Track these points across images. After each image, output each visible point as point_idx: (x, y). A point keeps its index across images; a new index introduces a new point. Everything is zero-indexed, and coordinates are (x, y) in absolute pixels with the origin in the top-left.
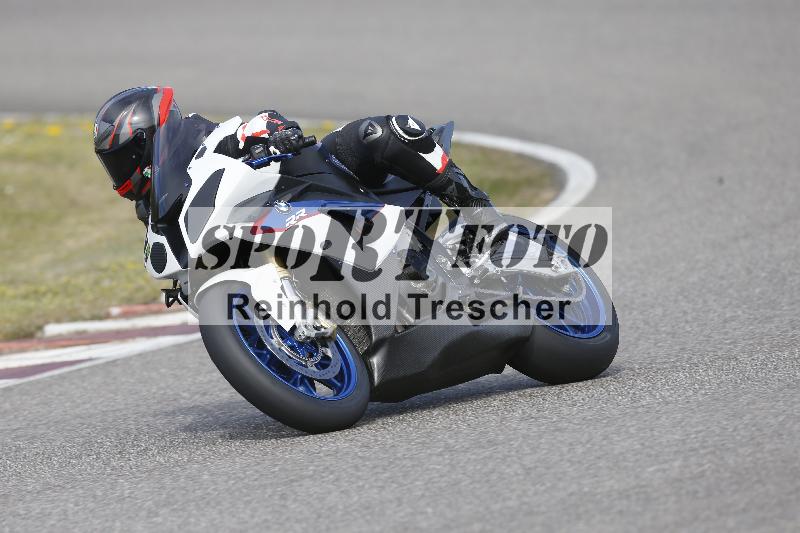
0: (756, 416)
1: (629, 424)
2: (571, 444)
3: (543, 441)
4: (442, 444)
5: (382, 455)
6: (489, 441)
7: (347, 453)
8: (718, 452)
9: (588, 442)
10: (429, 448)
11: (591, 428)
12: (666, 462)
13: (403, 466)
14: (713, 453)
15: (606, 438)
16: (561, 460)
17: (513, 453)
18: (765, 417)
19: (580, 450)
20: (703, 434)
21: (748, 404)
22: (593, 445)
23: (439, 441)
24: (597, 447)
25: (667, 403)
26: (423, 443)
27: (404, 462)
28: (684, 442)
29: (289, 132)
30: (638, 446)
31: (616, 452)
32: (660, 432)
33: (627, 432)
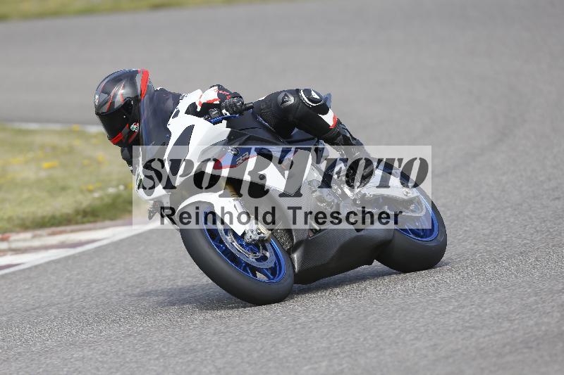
0: (380, 330)
1: (290, 336)
2: (249, 351)
3: (229, 349)
4: (158, 351)
5: (116, 360)
6: (191, 349)
7: (91, 359)
8: (353, 356)
9: (261, 349)
10: (148, 355)
11: (264, 339)
12: (316, 363)
13: (131, 368)
14: (350, 356)
15: (274, 346)
16: (242, 362)
17: (209, 358)
18: (386, 331)
19: (255, 355)
20: (342, 343)
21: (374, 321)
22: (265, 351)
23: (156, 350)
24: (267, 353)
25: (317, 321)
26: (145, 351)
27: (132, 365)
28: (329, 348)
29: (235, 100)
30: (297, 352)
31: (281, 356)
32: (312, 342)
33: (289, 342)
